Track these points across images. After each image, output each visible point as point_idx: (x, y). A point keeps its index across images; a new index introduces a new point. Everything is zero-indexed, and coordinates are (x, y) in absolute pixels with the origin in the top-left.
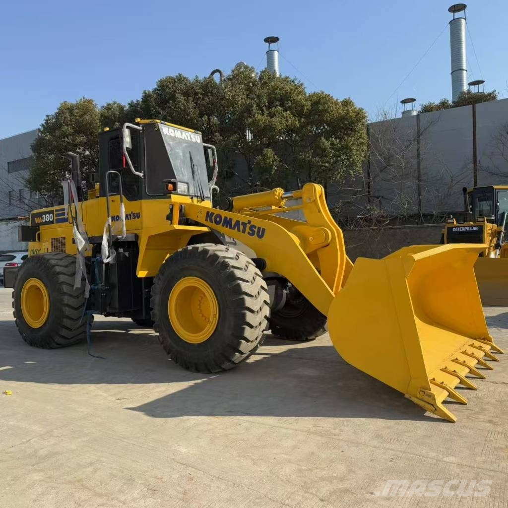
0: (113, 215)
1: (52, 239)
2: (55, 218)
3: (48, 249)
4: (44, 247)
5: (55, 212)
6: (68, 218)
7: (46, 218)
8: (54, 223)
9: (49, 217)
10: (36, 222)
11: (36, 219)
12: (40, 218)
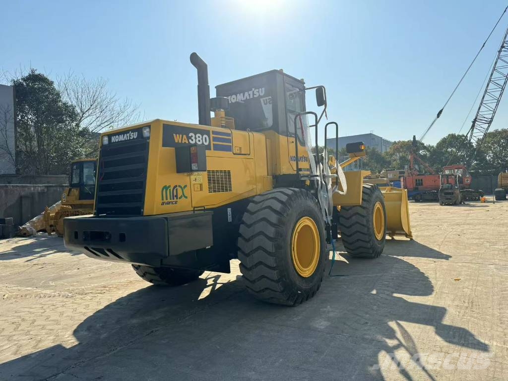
1: (209, 173)
2: (212, 143)
3: (201, 185)
4: (194, 182)
5: (213, 134)
6: (231, 146)
7: (196, 138)
8: (211, 150)
9: (202, 139)
10: (176, 141)
11: (174, 135)
12: (185, 136)
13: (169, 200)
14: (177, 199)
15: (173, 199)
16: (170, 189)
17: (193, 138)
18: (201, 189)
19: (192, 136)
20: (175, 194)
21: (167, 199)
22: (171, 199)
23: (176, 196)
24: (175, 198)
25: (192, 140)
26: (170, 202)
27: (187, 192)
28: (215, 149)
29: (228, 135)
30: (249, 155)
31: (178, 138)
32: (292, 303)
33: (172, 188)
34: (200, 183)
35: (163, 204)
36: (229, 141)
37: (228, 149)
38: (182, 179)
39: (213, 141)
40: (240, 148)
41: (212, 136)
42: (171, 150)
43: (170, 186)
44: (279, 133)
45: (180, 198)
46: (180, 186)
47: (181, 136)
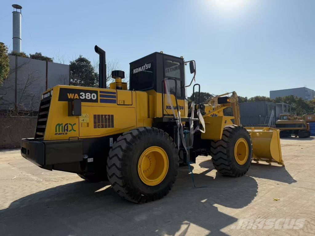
0: (167, 105)
1: (95, 116)
2: (99, 98)
3: (88, 124)
4: (82, 122)
5: (100, 93)
6: (116, 100)
7: (85, 96)
8: (98, 102)
9: (91, 96)
10: (69, 97)
11: (68, 94)
12: (76, 95)
13: (61, 132)
14: (67, 131)
15: (64, 131)
16: (62, 126)
17: (84, 95)
18: (88, 126)
19: (82, 94)
20: (66, 128)
21: (59, 131)
22: (62, 131)
23: (67, 130)
24: (66, 131)
25: (82, 97)
26: (61, 134)
27: (75, 127)
28: (101, 102)
29: (114, 93)
30: (131, 105)
31: (70, 96)
32: (137, 202)
33: (63, 125)
34: (87, 122)
35: (56, 134)
36: (115, 97)
37: (114, 102)
38: (73, 120)
39: (100, 97)
40: (124, 101)
41: (99, 94)
42: (65, 103)
43: (62, 124)
44: (156, 92)
45: (69, 131)
46: (70, 124)
47: (73, 94)
